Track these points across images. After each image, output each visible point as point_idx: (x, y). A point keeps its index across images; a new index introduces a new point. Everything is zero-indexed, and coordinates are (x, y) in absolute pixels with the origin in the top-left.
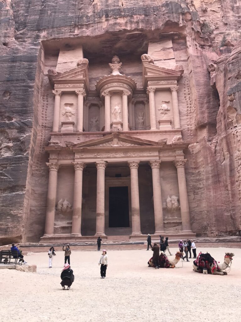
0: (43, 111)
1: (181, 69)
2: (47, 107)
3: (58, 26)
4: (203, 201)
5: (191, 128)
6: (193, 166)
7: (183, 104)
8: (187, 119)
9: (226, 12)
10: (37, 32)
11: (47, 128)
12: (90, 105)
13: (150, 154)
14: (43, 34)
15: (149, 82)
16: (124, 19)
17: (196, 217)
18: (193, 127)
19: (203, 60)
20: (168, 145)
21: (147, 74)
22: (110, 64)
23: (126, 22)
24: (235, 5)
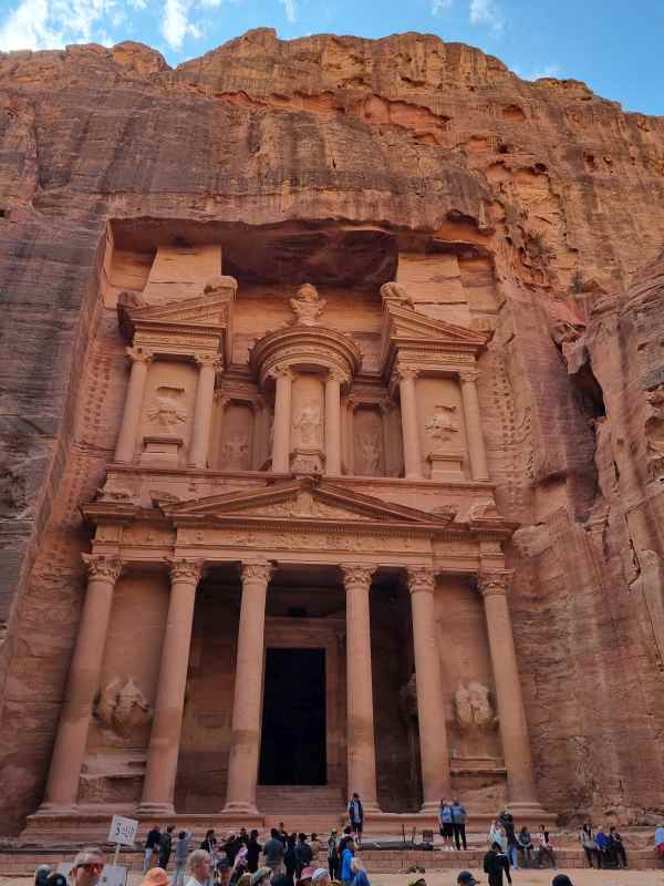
0: (89, 403)
1: (486, 329)
2: (104, 393)
3: (159, 190)
4: (568, 703)
5: (519, 483)
6: (529, 594)
7: (491, 419)
8: (505, 458)
9: (572, 224)
10: (99, 197)
11: (96, 452)
12: (228, 402)
13: (407, 547)
14: (117, 203)
15: (400, 353)
17: (546, 757)
18: (524, 482)
19: (541, 314)
20: (460, 524)
21: (395, 333)
22: (293, 300)
23: (345, 202)
24: (594, 212)
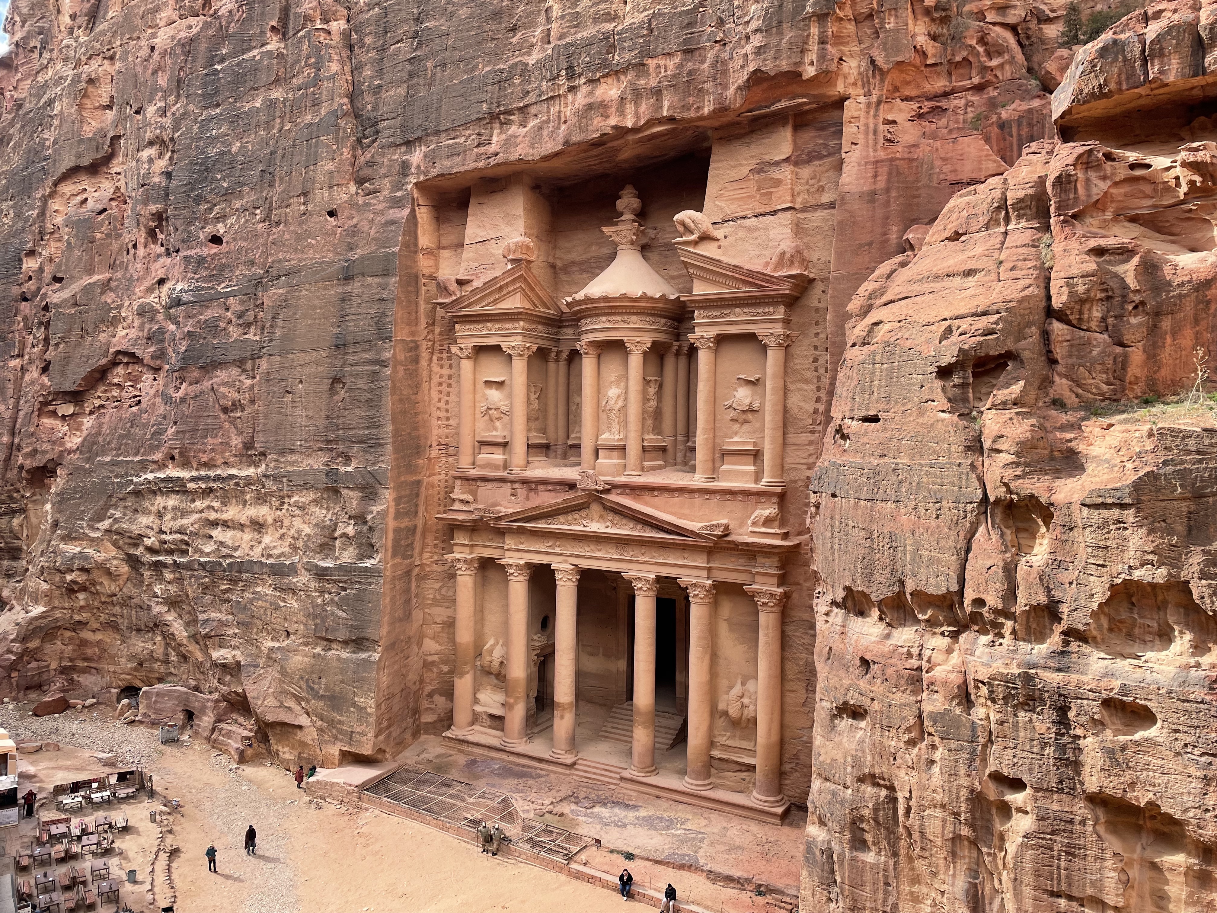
0: (440, 400)
2: (450, 385)
3: (448, 125)
7: (805, 387)
8: (810, 444)
10: (403, 149)
13: (684, 560)
14: (417, 157)
15: (696, 314)
16: (618, 80)
22: (604, 229)
23: (622, 99)
